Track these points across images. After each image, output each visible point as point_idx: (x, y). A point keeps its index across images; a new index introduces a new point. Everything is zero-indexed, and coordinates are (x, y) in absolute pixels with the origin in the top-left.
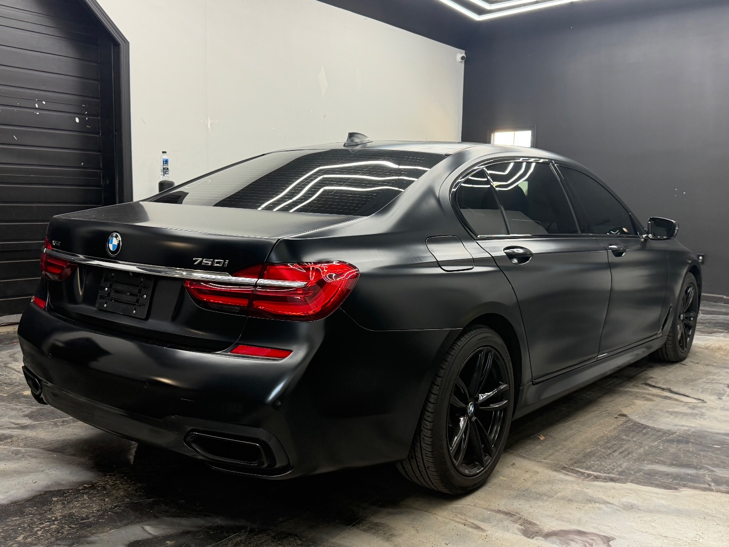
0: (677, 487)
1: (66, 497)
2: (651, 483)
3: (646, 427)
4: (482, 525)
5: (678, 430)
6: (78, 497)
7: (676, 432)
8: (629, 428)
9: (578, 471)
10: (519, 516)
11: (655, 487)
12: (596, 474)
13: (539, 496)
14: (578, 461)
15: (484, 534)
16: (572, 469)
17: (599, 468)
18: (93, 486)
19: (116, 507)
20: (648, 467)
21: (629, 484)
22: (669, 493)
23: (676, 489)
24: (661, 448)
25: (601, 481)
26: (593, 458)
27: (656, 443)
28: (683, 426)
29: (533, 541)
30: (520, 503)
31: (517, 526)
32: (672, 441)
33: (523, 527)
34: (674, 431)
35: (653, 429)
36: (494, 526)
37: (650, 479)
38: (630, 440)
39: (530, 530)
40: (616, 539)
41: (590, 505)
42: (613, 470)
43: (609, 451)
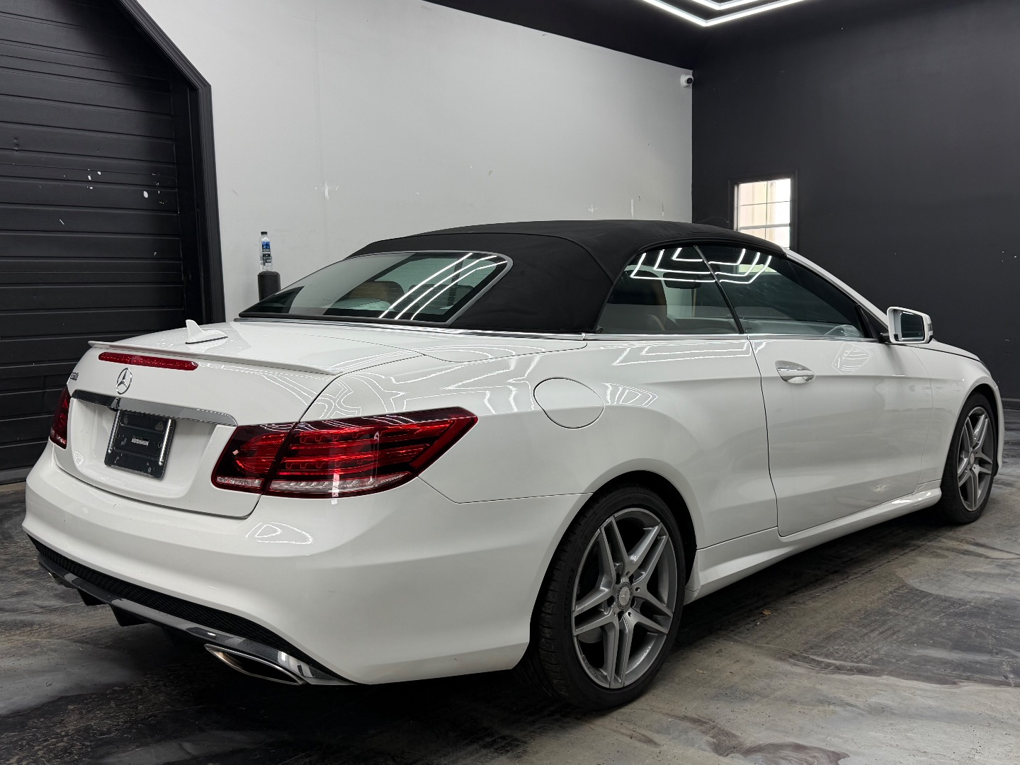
0: (956, 680)
1: (87, 704)
2: (919, 676)
3: (926, 595)
4: (656, 737)
5: (975, 598)
6: (101, 705)
7: (970, 602)
8: (902, 596)
9: (813, 660)
10: (712, 724)
11: (923, 681)
12: (838, 663)
13: (747, 696)
14: (816, 645)
15: (658, 750)
16: (805, 657)
17: (846, 655)
18: (126, 688)
19: (151, 716)
20: (919, 652)
21: (885, 677)
22: (943, 689)
23: (955, 683)
24: (944, 624)
25: (845, 673)
26: (839, 641)
27: (937, 618)
28: (983, 592)
29: (727, 760)
30: (719, 705)
31: (708, 738)
32: (962, 615)
33: (715, 740)
34: (969, 600)
35: (937, 597)
36: (674, 738)
37: (919, 670)
38: (897, 615)
39: (724, 745)
40: (849, 756)
41: (821, 708)
42: (866, 657)
43: (865, 631)
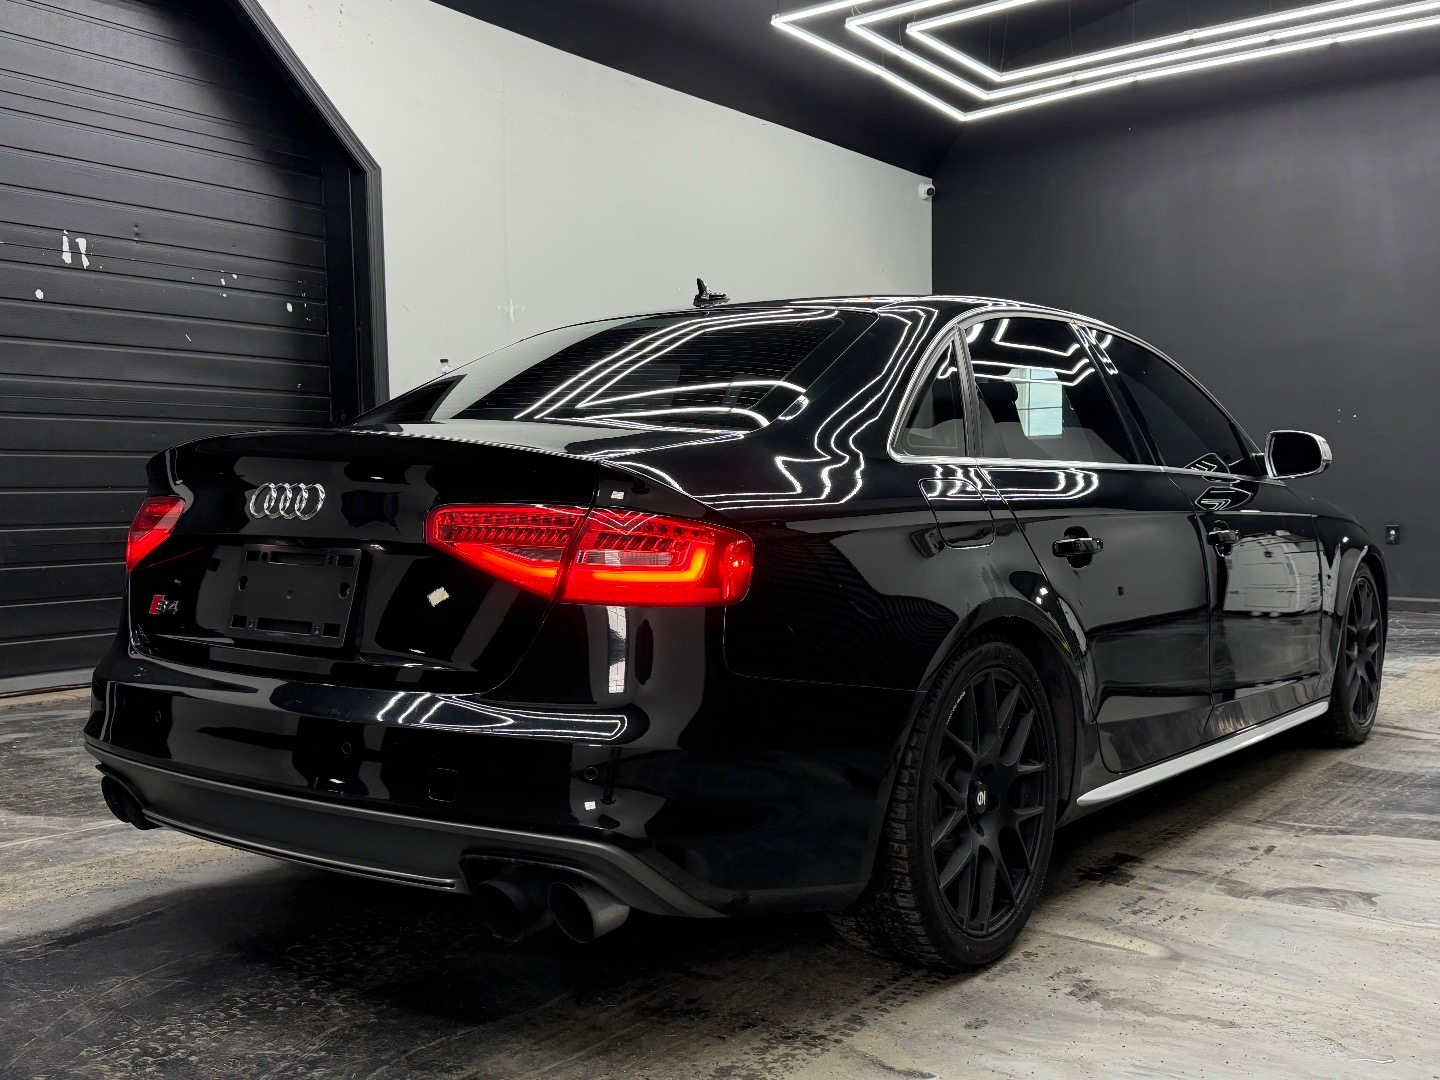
2: (1409, 834)
3: (1371, 770)
4: (1158, 886)
5: (1428, 772)
7: (1424, 776)
8: (1345, 772)
9: (1283, 824)
10: (1210, 874)
11: (1416, 838)
12: (1313, 826)
14: (1278, 813)
15: (1166, 895)
16: (1273, 822)
17: (1316, 820)
20: (1396, 816)
21: (1373, 836)
24: (1408, 794)
25: (1326, 834)
26: (1300, 809)
27: (1396, 789)
28: (1432, 767)
29: (1249, 901)
31: (1214, 885)
32: (1423, 786)
33: (1224, 887)
34: (1421, 774)
35: (1384, 772)
36: (1177, 887)
37: (1403, 829)
38: (1350, 787)
39: (1236, 889)
40: (1380, 895)
42: (1340, 821)
43: (1322, 801)
